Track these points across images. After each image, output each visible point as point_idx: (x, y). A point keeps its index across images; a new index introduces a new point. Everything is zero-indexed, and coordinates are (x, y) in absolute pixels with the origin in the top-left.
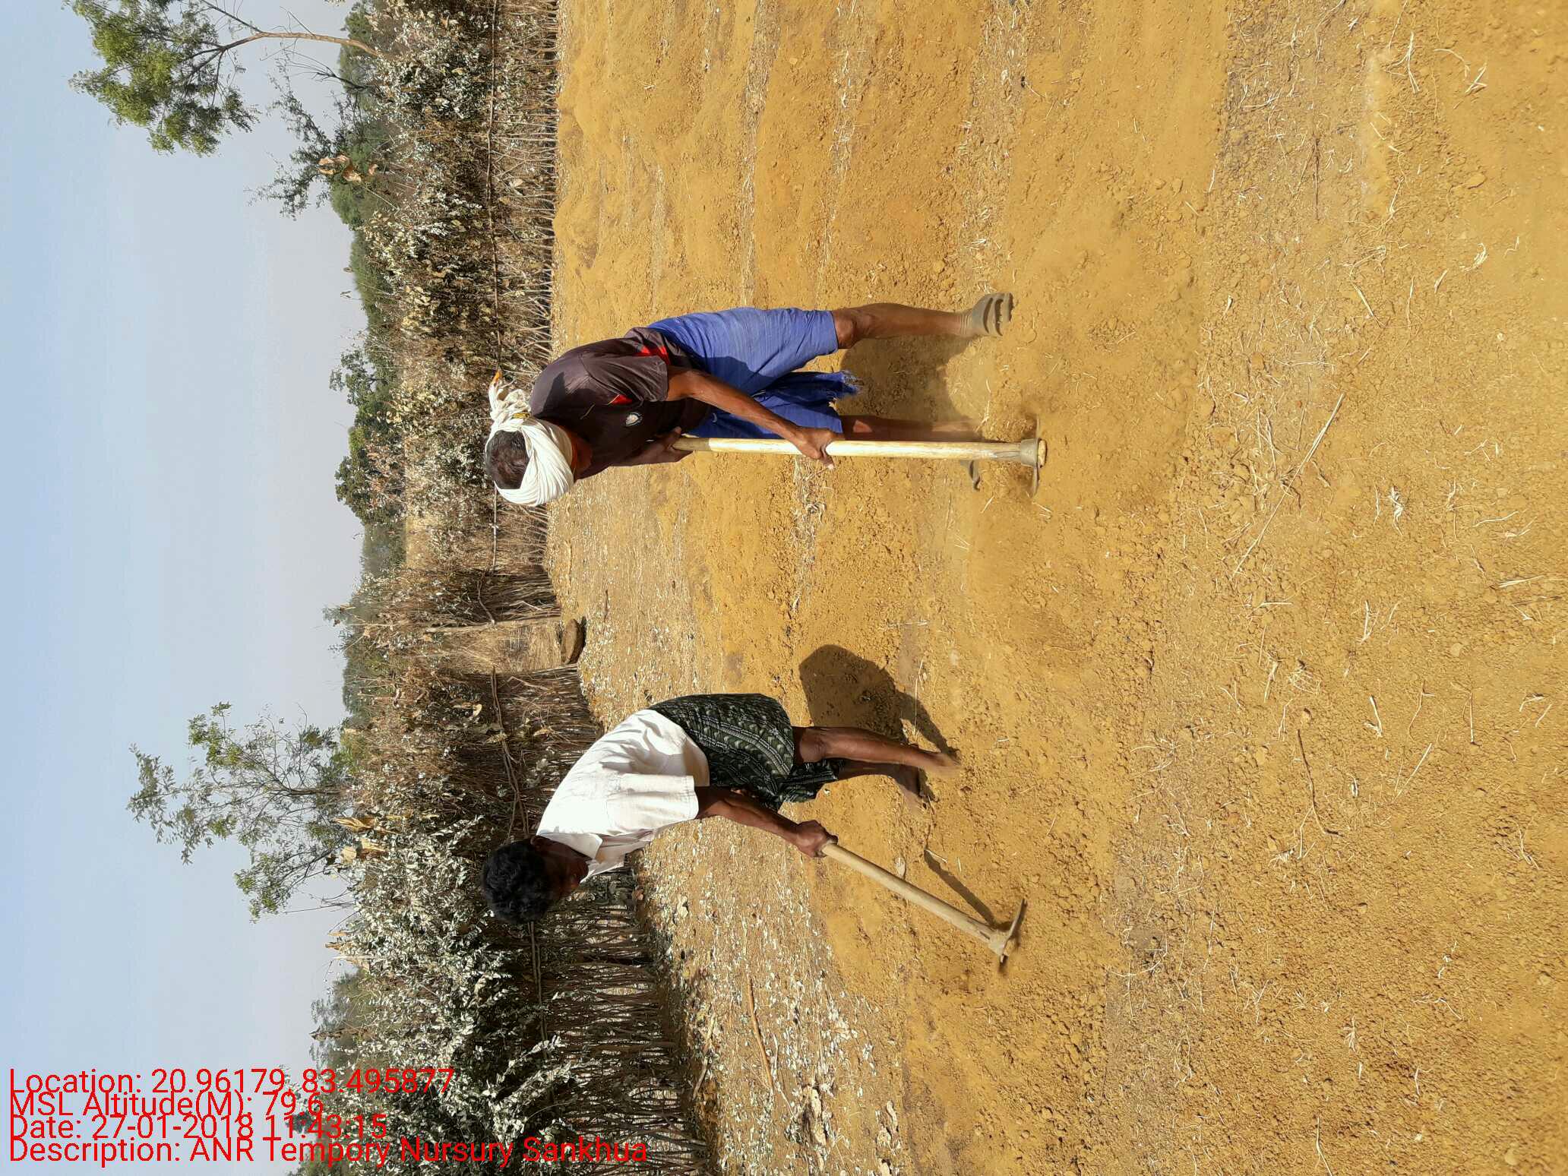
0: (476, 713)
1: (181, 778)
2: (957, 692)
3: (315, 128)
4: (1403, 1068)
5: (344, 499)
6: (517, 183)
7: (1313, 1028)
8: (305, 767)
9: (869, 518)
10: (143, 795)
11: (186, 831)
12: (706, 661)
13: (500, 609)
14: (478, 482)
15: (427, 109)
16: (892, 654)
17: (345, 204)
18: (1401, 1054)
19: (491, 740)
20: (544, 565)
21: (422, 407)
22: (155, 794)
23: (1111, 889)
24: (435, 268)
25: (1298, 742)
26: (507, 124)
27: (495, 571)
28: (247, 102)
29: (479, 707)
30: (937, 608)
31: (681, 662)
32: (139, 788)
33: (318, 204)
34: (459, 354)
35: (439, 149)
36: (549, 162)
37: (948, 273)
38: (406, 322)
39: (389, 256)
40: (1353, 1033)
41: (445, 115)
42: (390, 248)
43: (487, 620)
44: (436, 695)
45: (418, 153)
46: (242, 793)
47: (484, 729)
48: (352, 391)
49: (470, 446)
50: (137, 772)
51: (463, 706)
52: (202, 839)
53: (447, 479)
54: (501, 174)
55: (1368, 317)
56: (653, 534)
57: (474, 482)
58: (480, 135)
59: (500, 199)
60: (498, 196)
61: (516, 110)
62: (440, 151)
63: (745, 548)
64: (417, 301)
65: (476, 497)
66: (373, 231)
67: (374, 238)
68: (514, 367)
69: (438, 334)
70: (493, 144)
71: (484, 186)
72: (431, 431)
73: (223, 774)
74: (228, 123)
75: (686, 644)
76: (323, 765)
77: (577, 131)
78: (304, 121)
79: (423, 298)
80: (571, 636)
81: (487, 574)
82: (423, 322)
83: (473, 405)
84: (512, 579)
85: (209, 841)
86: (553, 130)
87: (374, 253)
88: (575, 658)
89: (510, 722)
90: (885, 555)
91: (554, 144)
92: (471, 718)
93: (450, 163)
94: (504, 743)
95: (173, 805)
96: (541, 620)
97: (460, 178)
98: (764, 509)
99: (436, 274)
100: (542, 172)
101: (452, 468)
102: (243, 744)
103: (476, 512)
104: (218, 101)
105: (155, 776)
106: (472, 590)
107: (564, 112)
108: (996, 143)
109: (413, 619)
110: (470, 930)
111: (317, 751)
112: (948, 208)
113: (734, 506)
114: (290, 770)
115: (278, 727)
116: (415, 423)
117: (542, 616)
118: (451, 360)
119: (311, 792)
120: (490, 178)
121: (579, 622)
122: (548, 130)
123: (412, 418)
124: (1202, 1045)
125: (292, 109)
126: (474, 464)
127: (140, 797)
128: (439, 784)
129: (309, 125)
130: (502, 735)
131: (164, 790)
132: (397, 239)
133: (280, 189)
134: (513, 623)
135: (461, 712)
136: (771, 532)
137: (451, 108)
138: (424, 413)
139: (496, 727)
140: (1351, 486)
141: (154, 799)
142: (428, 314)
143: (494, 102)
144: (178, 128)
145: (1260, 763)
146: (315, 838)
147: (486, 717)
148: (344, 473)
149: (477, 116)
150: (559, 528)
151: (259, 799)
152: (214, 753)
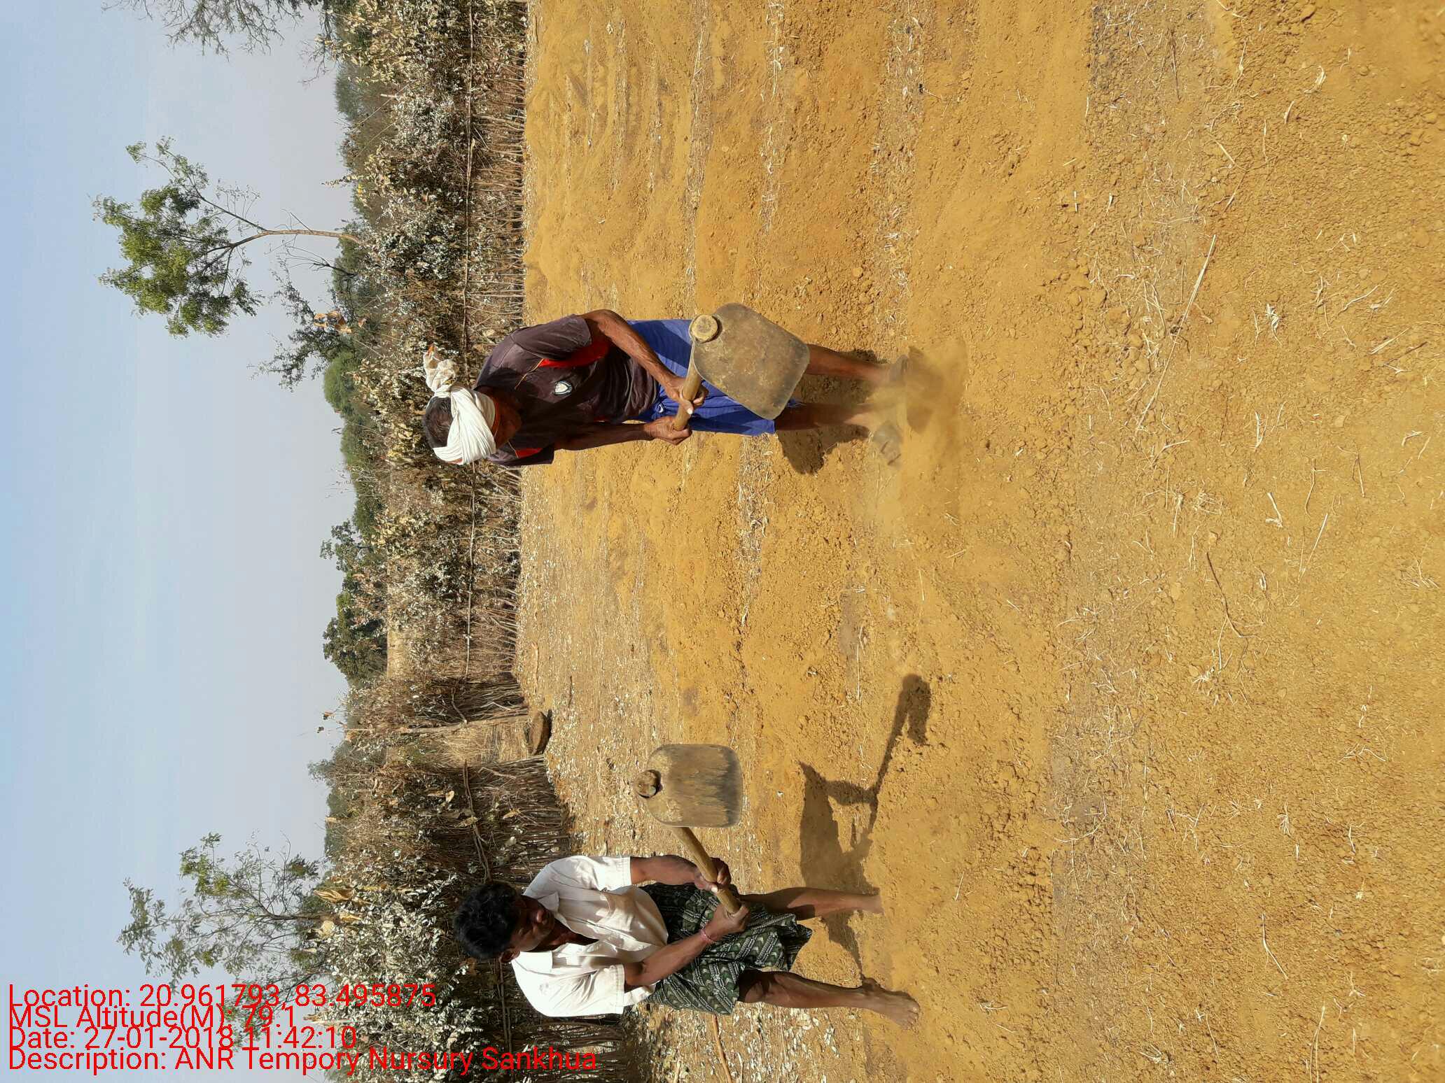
0: (449, 799)
1: (170, 911)
2: (894, 643)
3: (310, 312)
4: (1335, 832)
5: (331, 657)
6: (490, 333)
7: (1250, 830)
8: (288, 895)
9: (807, 519)
10: (133, 928)
11: (174, 961)
12: (663, 710)
13: (472, 711)
14: (454, 596)
15: (410, 271)
16: (834, 628)
17: (338, 395)
18: (1333, 821)
19: (463, 824)
20: (513, 672)
21: (404, 530)
22: (147, 926)
23: (1049, 777)
24: (417, 407)
25: (1207, 565)
26: (480, 283)
27: (468, 679)
28: (252, 289)
29: (452, 793)
30: (872, 571)
31: (641, 722)
32: (131, 920)
33: (313, 377)
34: (439, 480)
35: (421, 305)
36: (518, 314)
37: (866, 276)
38: (390, 453)
39: (376, 397)
40: (1286, 819)
41: (425, 276)
42: (377, 390)
43: (460, 720)
44: (412, 785)
45: (403, 310)
46: (229, 921)
47: (456, 815)
48: (341, 558)
49: (447, 564)
50: (130, 904)
51: (437, 794)
52: (189, 968)
53: (425, 594)
54: (476, 325)
55: (1230, 166)
56: (613, 607)
57: (450, 596)
58: (457, 292)
59: (475, 347)
60: (472, 344)
61: (488, 271)
62: (421, 307)
63: (696, 575)
64: (400, 436)
65: (450, 612)
66: (361, 375)
67: (362, 382)
68: (488, 492)
69: (419, 464)
70: (468, 300)
71: (460, 337)
72: (411, 551)
73: (211, 904)
74: (235, 306)
75: (645, 703)
76: (304, 894)
77: (542, 281)
78: (301, 306)
79: (406, 433)
80: (539, 728)
81: (461, 682)
82: (406, 454)
83: (449, 527)
84: (483, 685)
85: (195, 971)
86: (520, 287)
87: (362, 395)
88: (542, 748)
89: (480, 807)
90: (823, 545)
91: (521, 299)
92: (443, 804)
93: (429, 316)
94: (475, 827)
95: (162, 936)
96: (510, 719)
97: (439, 329)
98: (712, 536)
99: (418, 412)
100: (512, 324)
101: (430, 584)
102: (231, 873)
103: (451, 624)
104: (227, 289)
105: (146, 908)
106: (446, 695)
107: (531, 267)
108: (901, 150)
109: (390, 721)
110: (443, 989)
111: (300, 881)
112: (864, 222)
113: (685, 539)
114: (274, 897)
115: (264, 855)
116: (397, 544)
117: (511, 715)
118: (431, 487)
119: (294, 917)
120: (466, 329)
121: (546, 714)
122: (516, 288)
123: (394, 541)
124: (1146, 892)
125: (292, 297)
126: (450, 580)
127: (130, 930)
128: (413, 862)
129: (306, 310)
130: (474, 819)
131: (154, 922)
132: (383, 382)
133: (279, 364)
134: (485, 722)
135: (436, 801)
136: (720, 555)
137: (430, 270)
138: (405, 535)
139: (467, 812)
140: (1232, 318)
141: (144, 930)
142: (410, 447)
143: (469, 265)
144: (192, 315)
145: (1175, 597)
146: (297, 964)
147: (458, 803)
148: (331, 633)
149: (453, 276)
150: (527, 635)
151: (244, 927)
152: (203, 882)
